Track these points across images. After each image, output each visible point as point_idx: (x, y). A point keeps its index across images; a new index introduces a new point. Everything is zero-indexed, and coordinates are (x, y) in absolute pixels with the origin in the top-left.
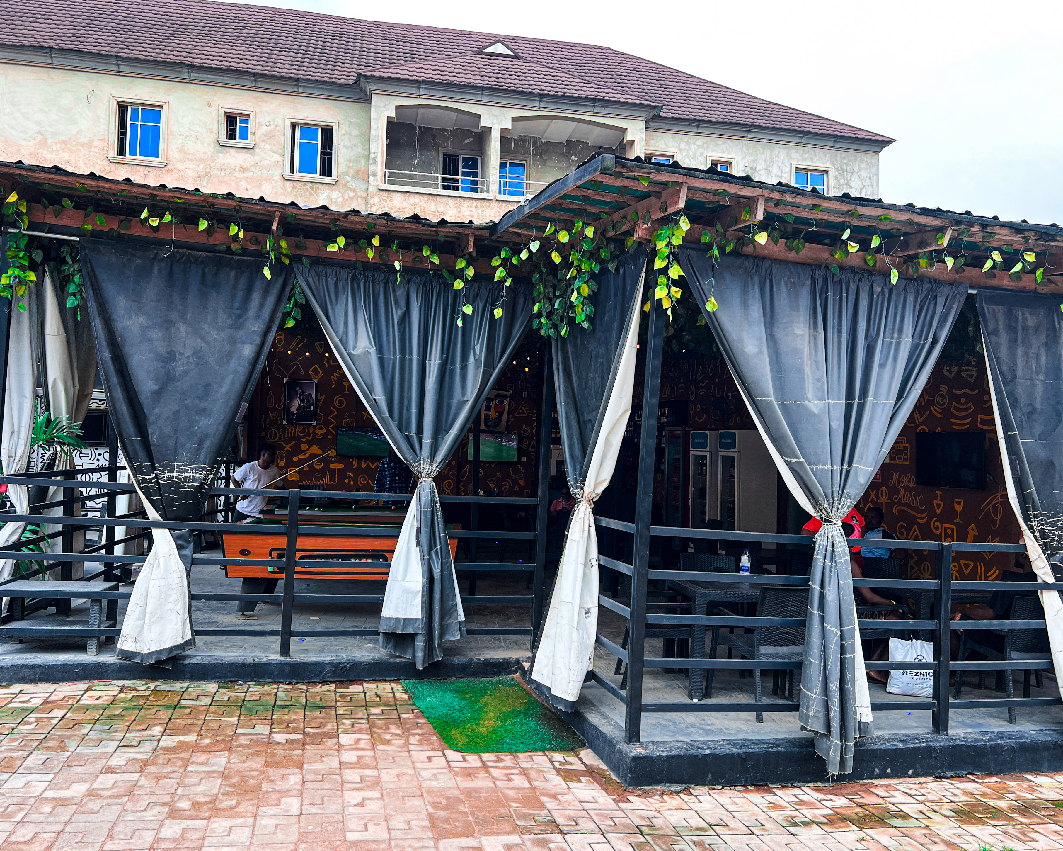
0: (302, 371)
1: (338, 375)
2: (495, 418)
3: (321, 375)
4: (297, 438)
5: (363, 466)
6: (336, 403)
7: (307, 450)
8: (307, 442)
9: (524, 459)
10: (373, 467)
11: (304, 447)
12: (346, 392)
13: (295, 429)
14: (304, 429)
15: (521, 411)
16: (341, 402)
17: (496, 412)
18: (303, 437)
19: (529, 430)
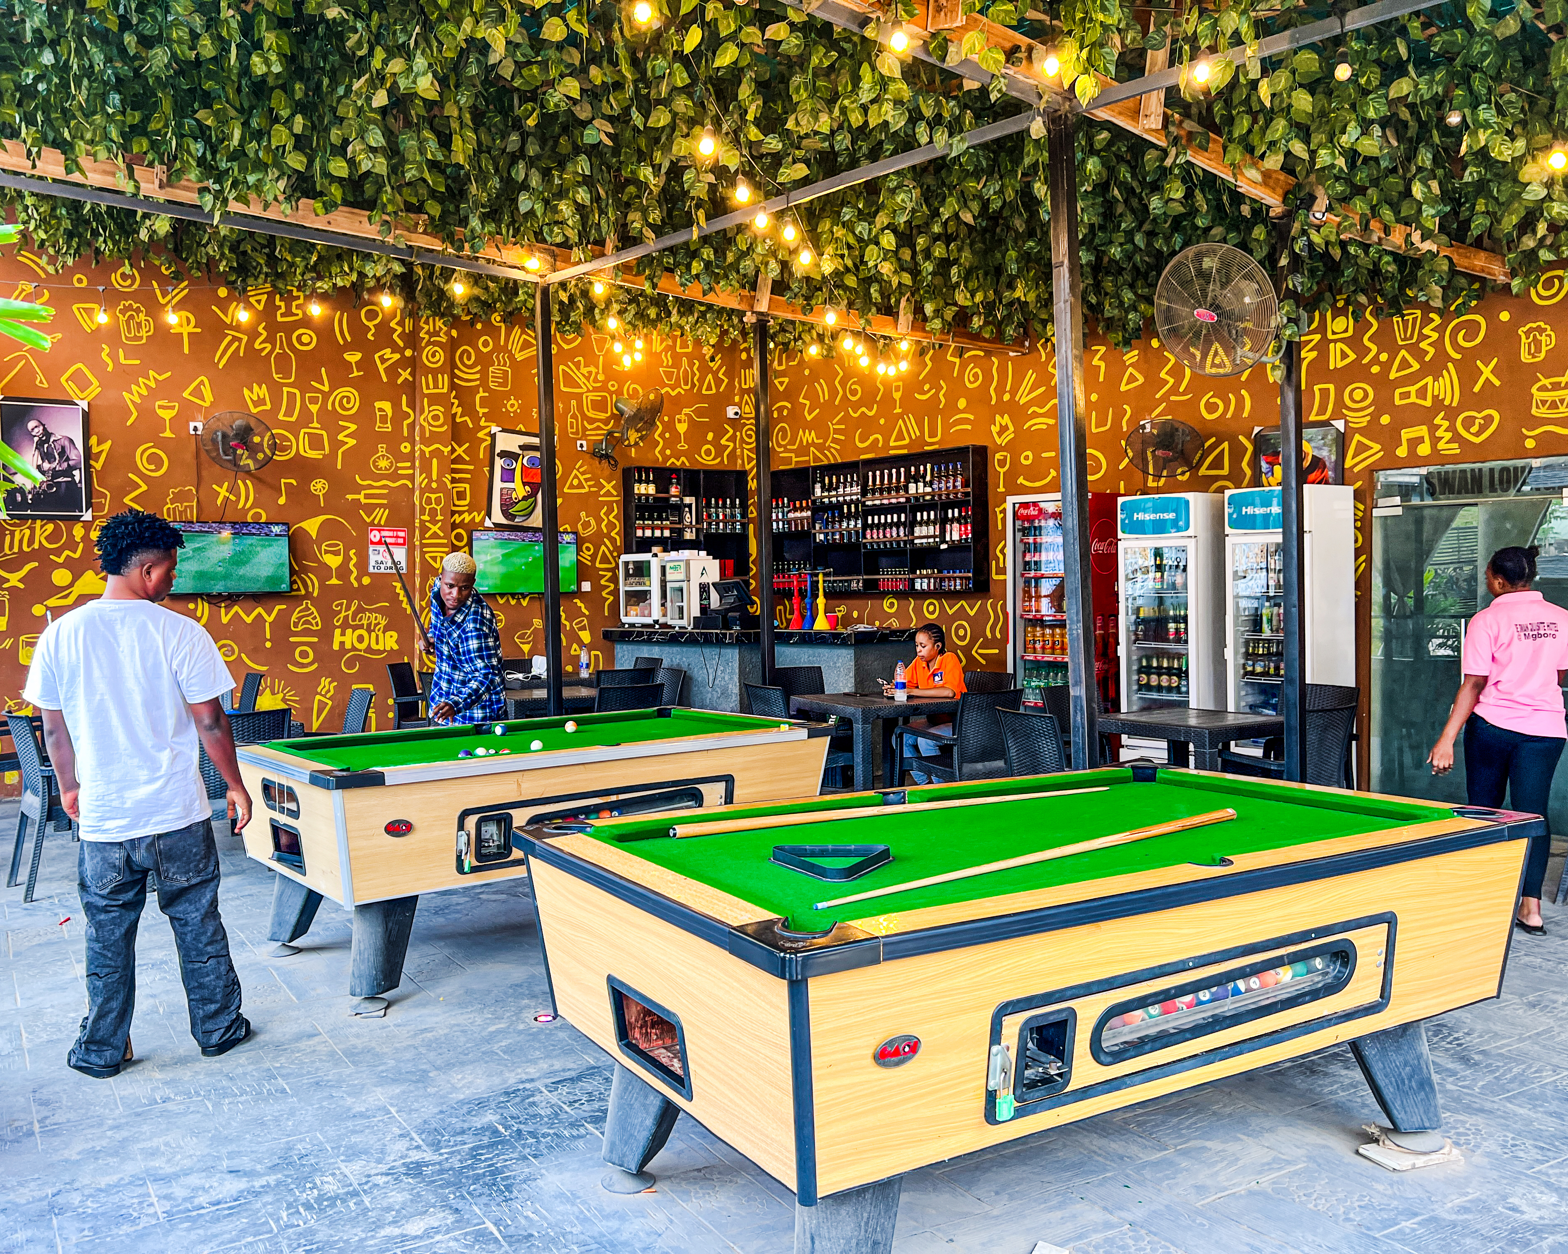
0: (40, 376)
1: (144, 392)
2: (525, 498)
3: (95, 389)
4: (41, 554)
5: (225, 620)
6: (142, 463)
7: (71, 585)
8: (68, 564)
9: (586, 586)
10: (249, 620)
11: (61, 577)
12: (168, 434)
13: (32, 530)
14: (57, 529)
15: (575, 482)
16: (154, 459)
17: (524, 484)
18: (58, 552)
19: (593, 522)
